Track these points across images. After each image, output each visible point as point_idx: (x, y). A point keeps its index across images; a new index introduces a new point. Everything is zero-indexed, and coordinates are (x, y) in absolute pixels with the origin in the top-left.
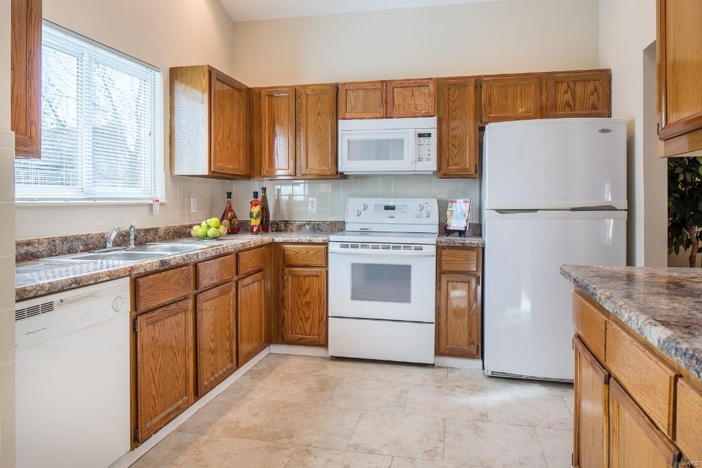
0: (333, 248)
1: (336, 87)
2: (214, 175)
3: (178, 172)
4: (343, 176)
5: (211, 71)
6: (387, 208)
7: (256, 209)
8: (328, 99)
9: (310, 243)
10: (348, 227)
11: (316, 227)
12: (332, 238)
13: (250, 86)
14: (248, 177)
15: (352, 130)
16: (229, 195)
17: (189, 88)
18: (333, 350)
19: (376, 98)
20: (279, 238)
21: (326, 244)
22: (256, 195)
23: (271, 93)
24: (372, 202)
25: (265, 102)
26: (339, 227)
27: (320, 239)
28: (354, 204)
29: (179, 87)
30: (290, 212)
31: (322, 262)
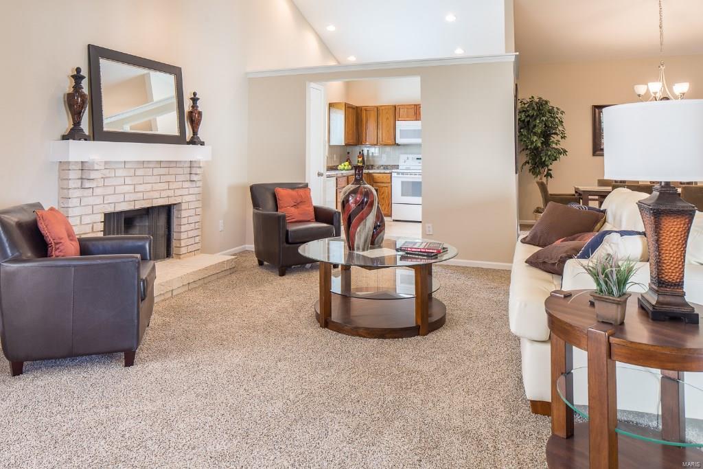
0: (394, 175)
1: (395, 107)
2: (347, 145)
3: (331, 144)
4: (398, 145)
5: (346, 104)
6: (417, 159)
7: (360, 159)
8: (391, 112)
9: (384, 173)
10: (400, 167)
11: (386, 167)
12: (394, 171)
13: (357, 105)
14: (356, 145)
15: (401, 125)
16: (348, 153)
17: (337, 110)
18: (394, 217)
19: (412, 112)
20: (371, 171)
21: (391, 173)
22: (360, 153)
23: (367, 109)
24: (410, 156)
25: (364, 113)
26: (397, 167)
27: (388, 171)
28: (403, 157)
29: (332, 109)
30: (374, 161)
31: (389, 181)
